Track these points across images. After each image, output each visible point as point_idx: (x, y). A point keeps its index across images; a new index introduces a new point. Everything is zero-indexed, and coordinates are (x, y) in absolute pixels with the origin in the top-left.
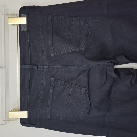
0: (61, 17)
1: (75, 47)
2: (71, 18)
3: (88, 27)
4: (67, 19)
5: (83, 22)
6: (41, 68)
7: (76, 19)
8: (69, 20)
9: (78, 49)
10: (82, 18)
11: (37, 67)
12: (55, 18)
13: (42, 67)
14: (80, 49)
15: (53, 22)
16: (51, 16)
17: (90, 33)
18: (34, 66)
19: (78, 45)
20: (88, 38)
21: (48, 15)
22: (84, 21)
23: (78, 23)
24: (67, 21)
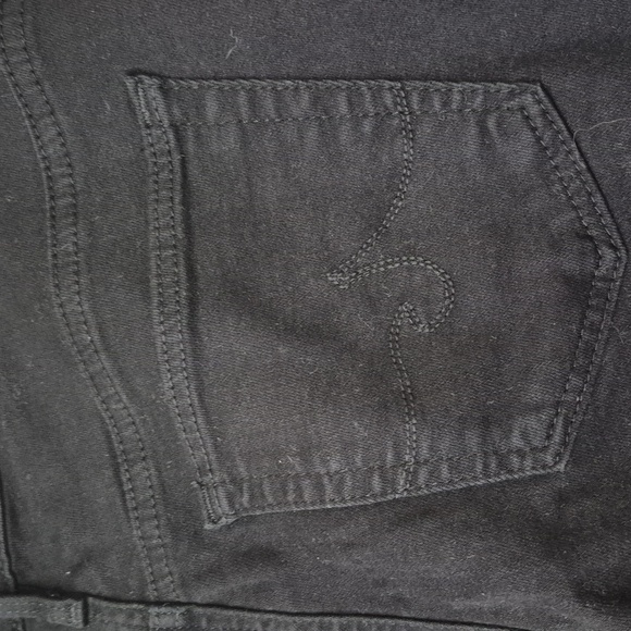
0: (278, 96)
1: (445, 445)
2: (388, 99)
3: (591, 187)
4: (343, 108)
5: (527, 136)
6: (121, 619)
7: (445, 104)
8: (367, 127)
9: (486, 466)
10: (512, 95)
11: (76, 608)
12: (212, 108)
13: (131, 616)
14: (503, 465)
15: (191, 147)
16: (165, 91)
17: (608, 254)
18: (48, 603)
19: (486, 423)
20: (593, 316)
21: (130, 82)
22: (539, 122)
23: (471, 148)
24: (345, 134)
